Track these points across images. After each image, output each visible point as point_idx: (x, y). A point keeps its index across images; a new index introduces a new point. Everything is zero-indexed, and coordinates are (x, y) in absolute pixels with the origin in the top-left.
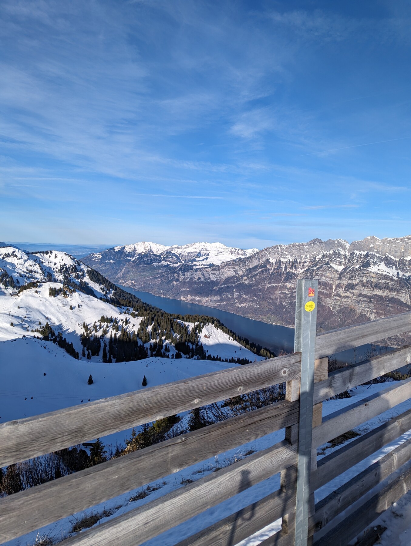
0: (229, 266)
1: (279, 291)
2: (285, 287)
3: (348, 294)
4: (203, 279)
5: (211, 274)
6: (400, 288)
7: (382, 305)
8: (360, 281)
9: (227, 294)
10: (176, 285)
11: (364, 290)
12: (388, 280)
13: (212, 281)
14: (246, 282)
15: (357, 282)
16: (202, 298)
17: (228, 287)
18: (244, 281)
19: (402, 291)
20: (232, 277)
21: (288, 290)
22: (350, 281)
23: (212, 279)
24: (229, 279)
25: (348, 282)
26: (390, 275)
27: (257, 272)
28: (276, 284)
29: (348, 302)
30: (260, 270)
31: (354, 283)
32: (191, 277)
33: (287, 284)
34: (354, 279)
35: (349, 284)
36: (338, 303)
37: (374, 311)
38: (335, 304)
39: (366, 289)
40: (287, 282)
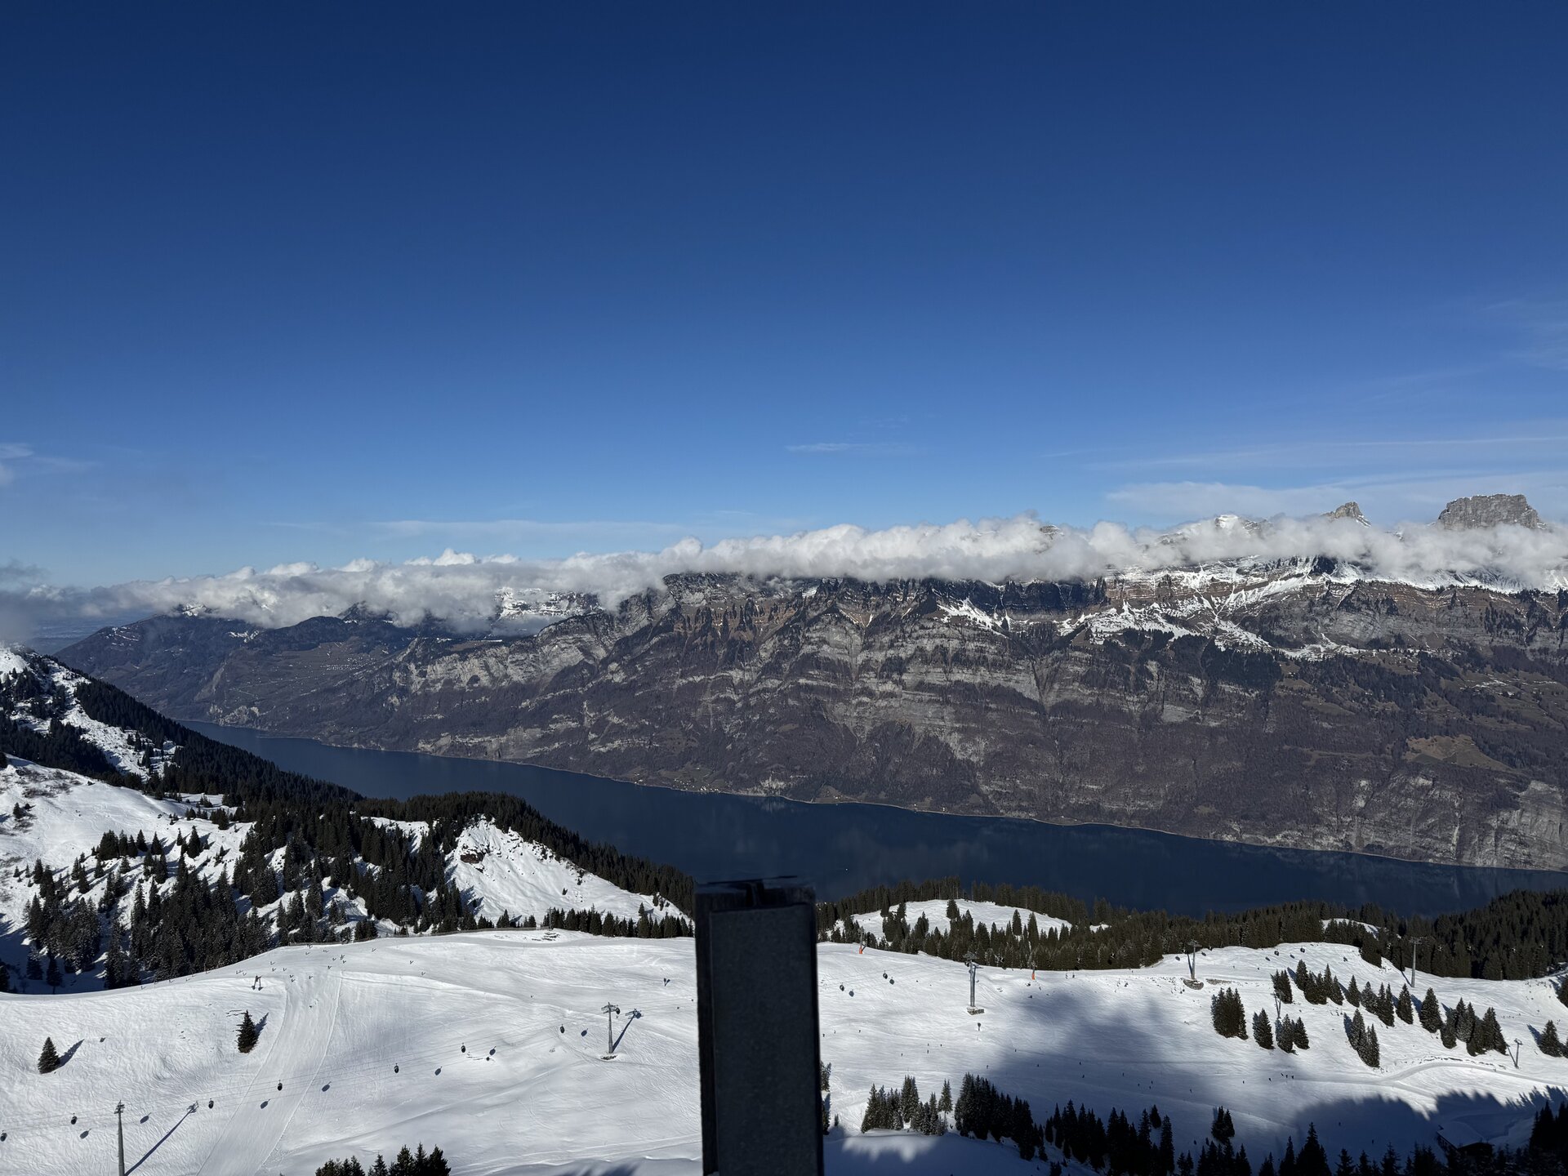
0: (564, 637)
1: (713, 694)
2: (728, 682)
3: (889, 687)
4: (485, 680)
5: (512, 662)
6: (1012, 660)
7: (975, 708)
8: (916, 650)
9: (562, 718)
10: (398, 707)
11: (927, 672)
12: (983, 642)
13: (517, 684)
14: (618, 679)
15: (910, 652)
16: (486, 739)
17: (565, 698)
18: (610, 677)
19: (1017, 667)
20: (575, 666)
21: (735, 689)
22: (892, 652)
23: (516, 678)
24: (566, 672)
25: (888, 656)
26: (987, 628)
27: (647, 646)
28: (703, 677)
29: (891, 707)
30: (655, 640)
31: (903, 655)
32: (446, 676)
33: (731, 672)
34: (902, 646)
35: (889, 659)
36: (867, 714)
37: (957, 726)
38: (861, 718)
39: (932, 670)
40: (731, 669)
